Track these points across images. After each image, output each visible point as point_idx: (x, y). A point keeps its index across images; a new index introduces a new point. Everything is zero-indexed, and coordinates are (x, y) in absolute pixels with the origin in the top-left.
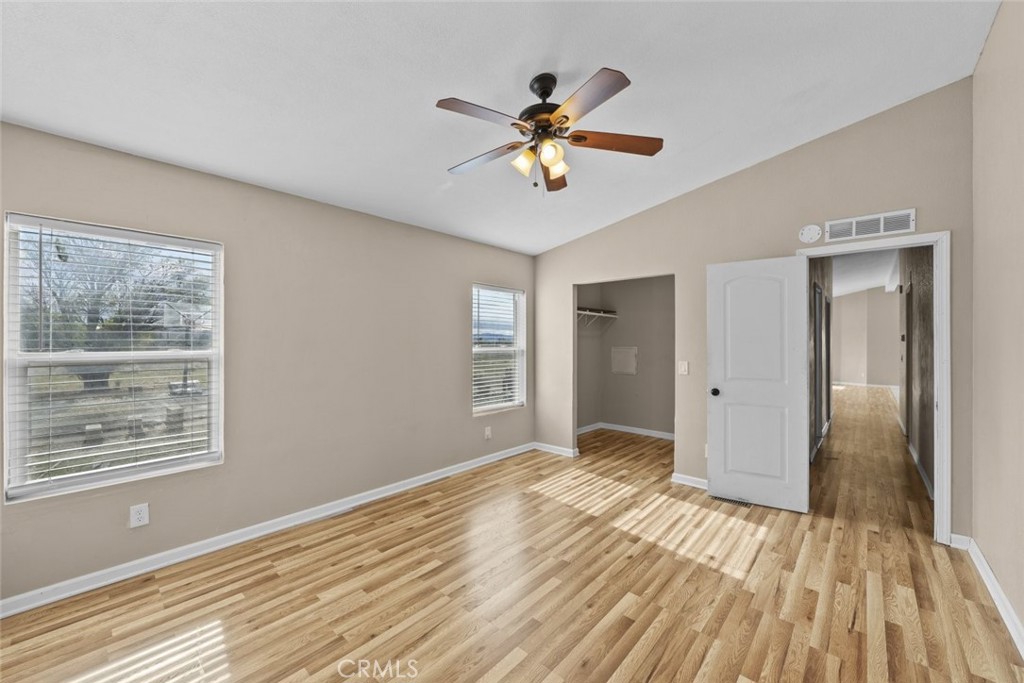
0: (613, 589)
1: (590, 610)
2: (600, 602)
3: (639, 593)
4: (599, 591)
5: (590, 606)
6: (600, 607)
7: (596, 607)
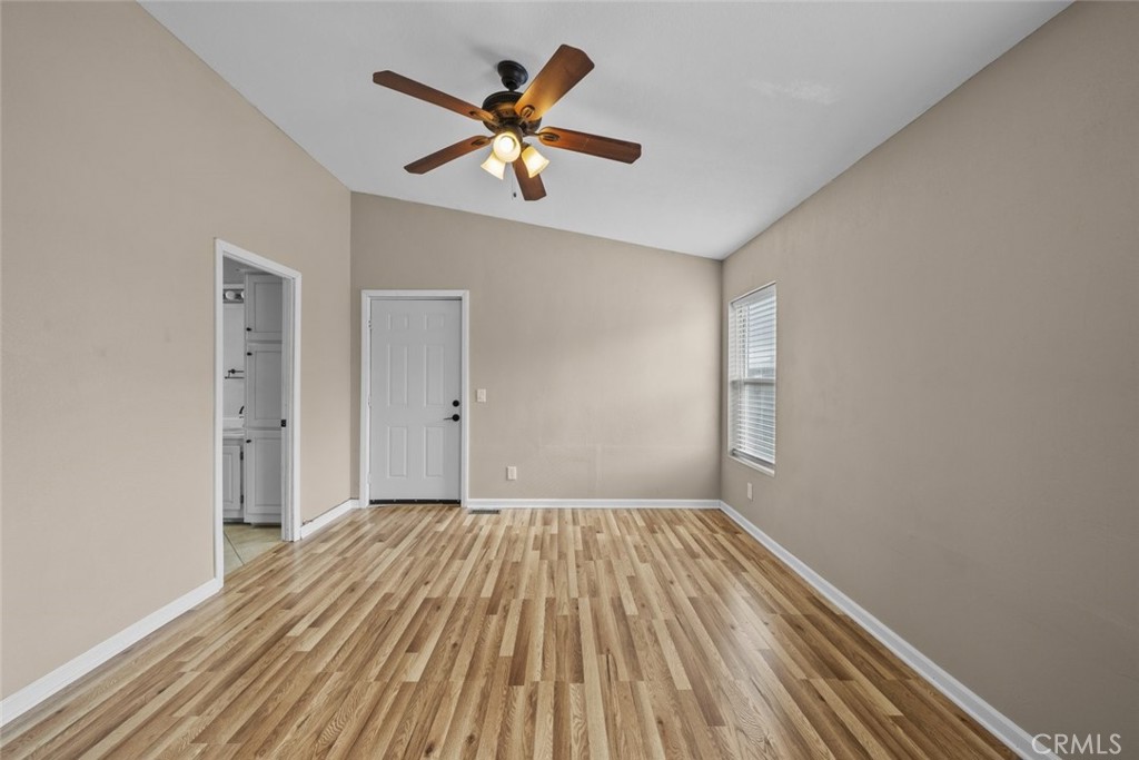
0: (438, 677)
1: (453, 642)
2: (446, 655)
3: (405, 685)
4: (453, 665)
5: (455, 645)
6: (444, 650)
7: (449, 647)
